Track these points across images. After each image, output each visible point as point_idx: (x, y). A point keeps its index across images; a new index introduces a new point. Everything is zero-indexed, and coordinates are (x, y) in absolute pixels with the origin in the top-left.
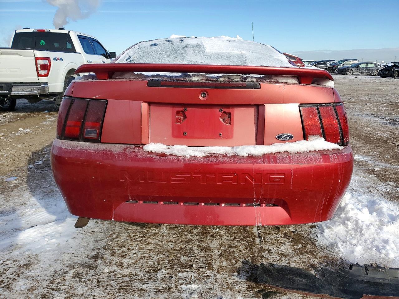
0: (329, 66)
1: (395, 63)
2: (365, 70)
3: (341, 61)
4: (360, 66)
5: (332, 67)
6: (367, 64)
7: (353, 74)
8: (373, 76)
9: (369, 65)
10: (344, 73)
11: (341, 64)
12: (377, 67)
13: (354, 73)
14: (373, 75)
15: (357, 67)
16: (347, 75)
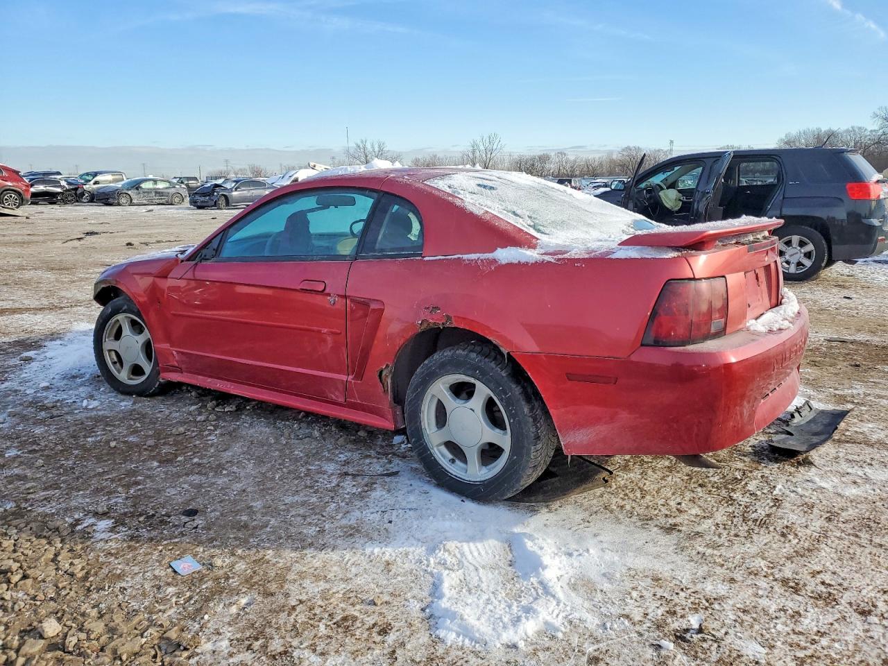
0: (67, 186)
1: (180, 178)
2: (154, 194)
3: (87, 174)
4: (143, 185)
5: (76, 189)
6: (155, 181)
7: (131, 204)
8: (172, 206)
9: (161, 186)
10: (111, 201)
11: (90, 181)
12: (174, 187)
13: (134, 201)
14: (171, 204)
15: (137, 189)
16: (119, 204)
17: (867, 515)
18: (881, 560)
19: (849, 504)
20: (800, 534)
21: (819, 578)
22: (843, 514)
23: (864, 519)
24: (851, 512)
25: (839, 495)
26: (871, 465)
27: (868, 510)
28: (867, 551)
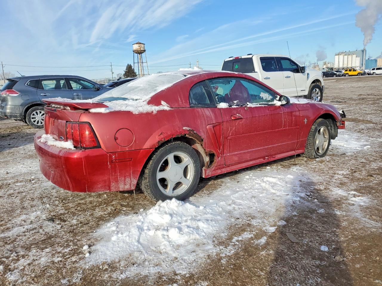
17: (12, 214)
18: (1, 207)
19: (20, 214)
20: (28, 201)
21: (15, 197)
22: (20, 210)
23: (13, 212)
24: (18, 212)
25: (26, 214)
26: (23, 233)
27: (13, 215)
28: (6, 206)
